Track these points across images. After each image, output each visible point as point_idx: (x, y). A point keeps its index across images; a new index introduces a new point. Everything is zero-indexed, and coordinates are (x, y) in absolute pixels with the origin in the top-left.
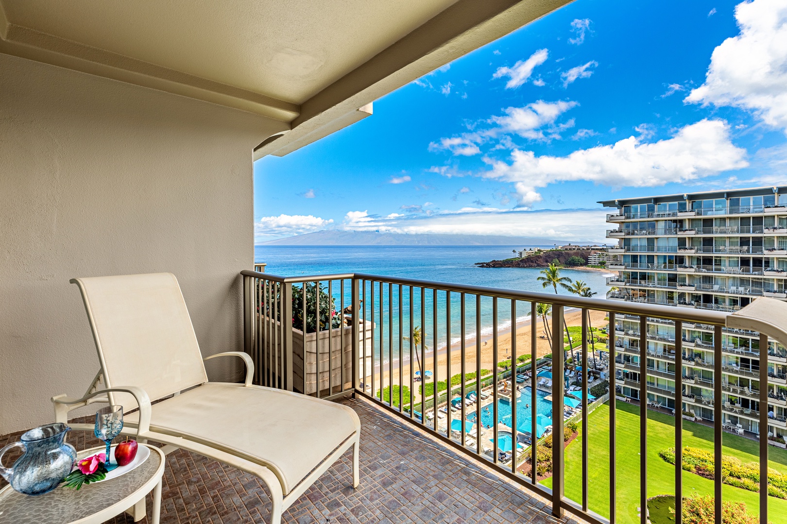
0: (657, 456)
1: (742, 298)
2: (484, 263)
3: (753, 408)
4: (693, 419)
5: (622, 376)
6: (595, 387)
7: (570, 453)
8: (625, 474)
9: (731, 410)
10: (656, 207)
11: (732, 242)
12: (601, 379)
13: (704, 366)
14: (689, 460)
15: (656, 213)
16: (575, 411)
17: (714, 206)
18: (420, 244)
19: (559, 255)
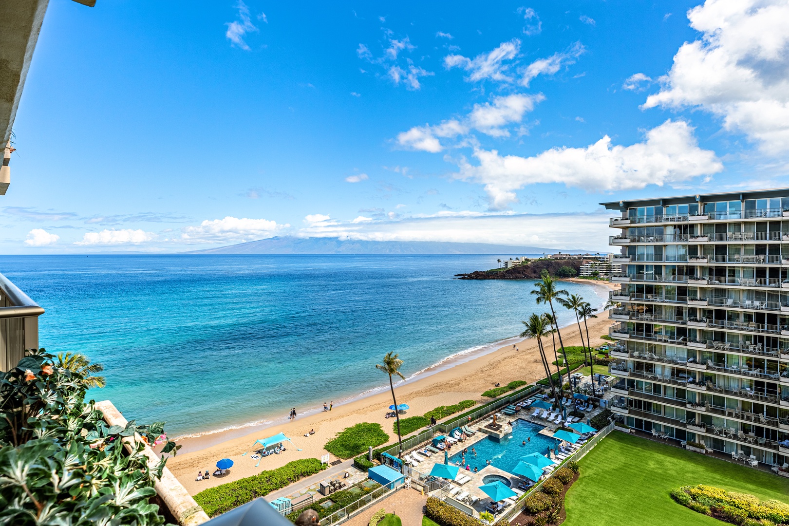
0: (668, 497)
1: (757, 314)
2: (466, 275)
3: (767, 437)
4: (704, 451)
5: (625, 404)
6: (595, 417)
7: (572, 499)
8: (634, 521)
9: (745, 440)
10: (665, 209)
11: (747, 250)
12: (601, 408)
13: (716, 391)
14: (703, 501)
15: (664, 217)
16: (574, 447)
17: (728, 209)
18: (392, 253)
19: (548, 265)
